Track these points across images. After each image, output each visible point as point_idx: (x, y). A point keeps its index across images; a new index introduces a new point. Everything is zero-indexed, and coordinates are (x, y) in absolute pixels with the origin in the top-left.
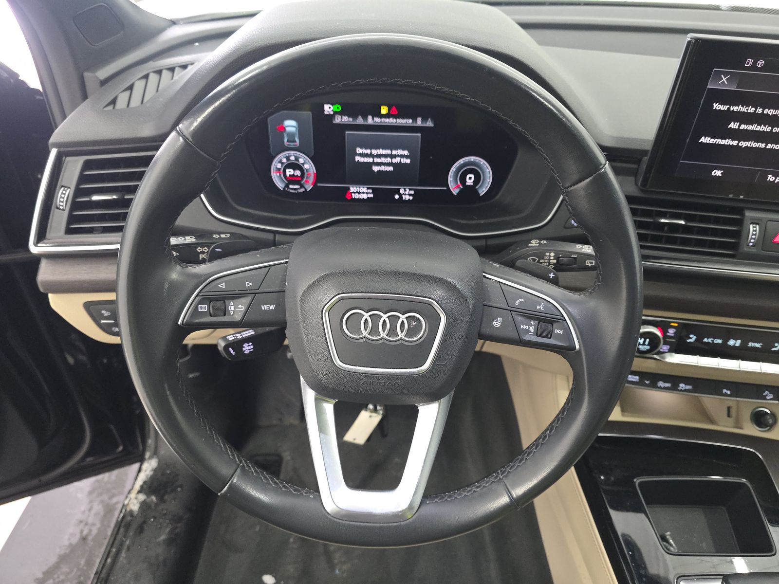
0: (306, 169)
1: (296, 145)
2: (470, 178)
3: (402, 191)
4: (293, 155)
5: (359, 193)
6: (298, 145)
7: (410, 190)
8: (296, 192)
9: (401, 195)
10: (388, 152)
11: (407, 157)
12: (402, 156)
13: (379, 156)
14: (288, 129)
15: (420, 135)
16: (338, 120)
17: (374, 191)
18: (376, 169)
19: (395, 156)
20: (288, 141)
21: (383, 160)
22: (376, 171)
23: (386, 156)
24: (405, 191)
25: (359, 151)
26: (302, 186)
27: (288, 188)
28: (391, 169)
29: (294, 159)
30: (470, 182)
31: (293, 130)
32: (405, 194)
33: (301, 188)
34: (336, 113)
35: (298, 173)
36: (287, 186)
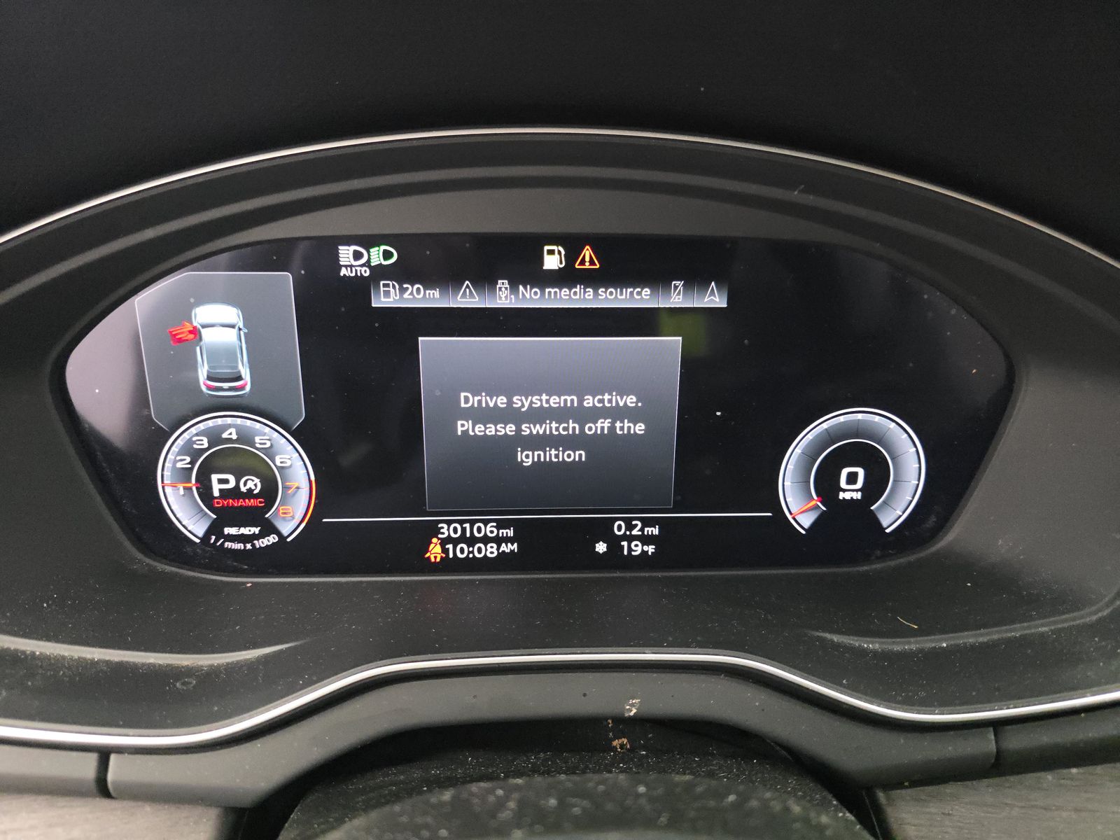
0: (280, 469)
1: (242, 388)
2: (852, 478)
3: (619, 529)
4: (231, 425)
5: (471, 541)
6: (248, 388)
7: (647, 523)
8: (249, 546)
9: (614, 542)
10: (571, 399)
11: (632, 415)
12: (617, 413)
13: (538, 415)
14: (208, 336)
15: (680, 338)
16: (388, 297)
17: (524, 532)
18: (527, 458)
19: (595, 414)
20: (209, 378)
21: (553, 428)
22: (528, 462)
23: (560, 415)
24: (630, 527)
25: (468, 400)
26: (269, 528)
27: (220, 535)
28: (579, 455)
29: (234, 437)
30: (851, 493)
31: (230, 337)
32: (630, 539)
33: (262, 535)
34: (379, 273)
35: (253, 484)
36: (215, 529)
